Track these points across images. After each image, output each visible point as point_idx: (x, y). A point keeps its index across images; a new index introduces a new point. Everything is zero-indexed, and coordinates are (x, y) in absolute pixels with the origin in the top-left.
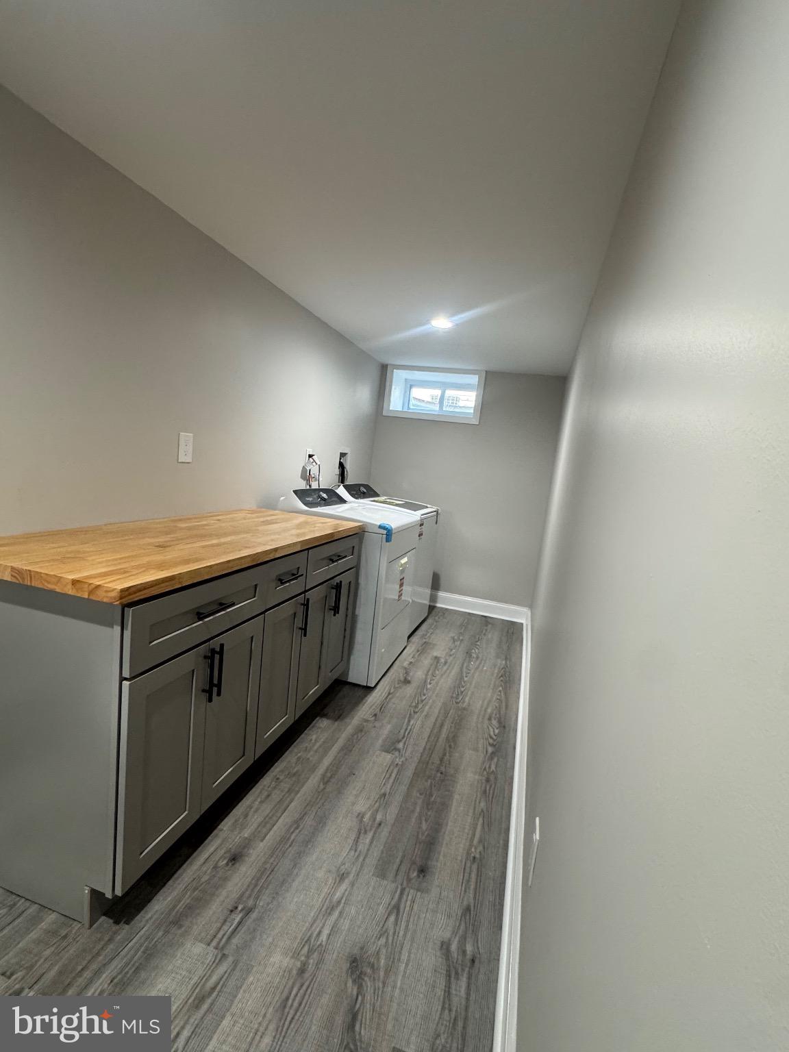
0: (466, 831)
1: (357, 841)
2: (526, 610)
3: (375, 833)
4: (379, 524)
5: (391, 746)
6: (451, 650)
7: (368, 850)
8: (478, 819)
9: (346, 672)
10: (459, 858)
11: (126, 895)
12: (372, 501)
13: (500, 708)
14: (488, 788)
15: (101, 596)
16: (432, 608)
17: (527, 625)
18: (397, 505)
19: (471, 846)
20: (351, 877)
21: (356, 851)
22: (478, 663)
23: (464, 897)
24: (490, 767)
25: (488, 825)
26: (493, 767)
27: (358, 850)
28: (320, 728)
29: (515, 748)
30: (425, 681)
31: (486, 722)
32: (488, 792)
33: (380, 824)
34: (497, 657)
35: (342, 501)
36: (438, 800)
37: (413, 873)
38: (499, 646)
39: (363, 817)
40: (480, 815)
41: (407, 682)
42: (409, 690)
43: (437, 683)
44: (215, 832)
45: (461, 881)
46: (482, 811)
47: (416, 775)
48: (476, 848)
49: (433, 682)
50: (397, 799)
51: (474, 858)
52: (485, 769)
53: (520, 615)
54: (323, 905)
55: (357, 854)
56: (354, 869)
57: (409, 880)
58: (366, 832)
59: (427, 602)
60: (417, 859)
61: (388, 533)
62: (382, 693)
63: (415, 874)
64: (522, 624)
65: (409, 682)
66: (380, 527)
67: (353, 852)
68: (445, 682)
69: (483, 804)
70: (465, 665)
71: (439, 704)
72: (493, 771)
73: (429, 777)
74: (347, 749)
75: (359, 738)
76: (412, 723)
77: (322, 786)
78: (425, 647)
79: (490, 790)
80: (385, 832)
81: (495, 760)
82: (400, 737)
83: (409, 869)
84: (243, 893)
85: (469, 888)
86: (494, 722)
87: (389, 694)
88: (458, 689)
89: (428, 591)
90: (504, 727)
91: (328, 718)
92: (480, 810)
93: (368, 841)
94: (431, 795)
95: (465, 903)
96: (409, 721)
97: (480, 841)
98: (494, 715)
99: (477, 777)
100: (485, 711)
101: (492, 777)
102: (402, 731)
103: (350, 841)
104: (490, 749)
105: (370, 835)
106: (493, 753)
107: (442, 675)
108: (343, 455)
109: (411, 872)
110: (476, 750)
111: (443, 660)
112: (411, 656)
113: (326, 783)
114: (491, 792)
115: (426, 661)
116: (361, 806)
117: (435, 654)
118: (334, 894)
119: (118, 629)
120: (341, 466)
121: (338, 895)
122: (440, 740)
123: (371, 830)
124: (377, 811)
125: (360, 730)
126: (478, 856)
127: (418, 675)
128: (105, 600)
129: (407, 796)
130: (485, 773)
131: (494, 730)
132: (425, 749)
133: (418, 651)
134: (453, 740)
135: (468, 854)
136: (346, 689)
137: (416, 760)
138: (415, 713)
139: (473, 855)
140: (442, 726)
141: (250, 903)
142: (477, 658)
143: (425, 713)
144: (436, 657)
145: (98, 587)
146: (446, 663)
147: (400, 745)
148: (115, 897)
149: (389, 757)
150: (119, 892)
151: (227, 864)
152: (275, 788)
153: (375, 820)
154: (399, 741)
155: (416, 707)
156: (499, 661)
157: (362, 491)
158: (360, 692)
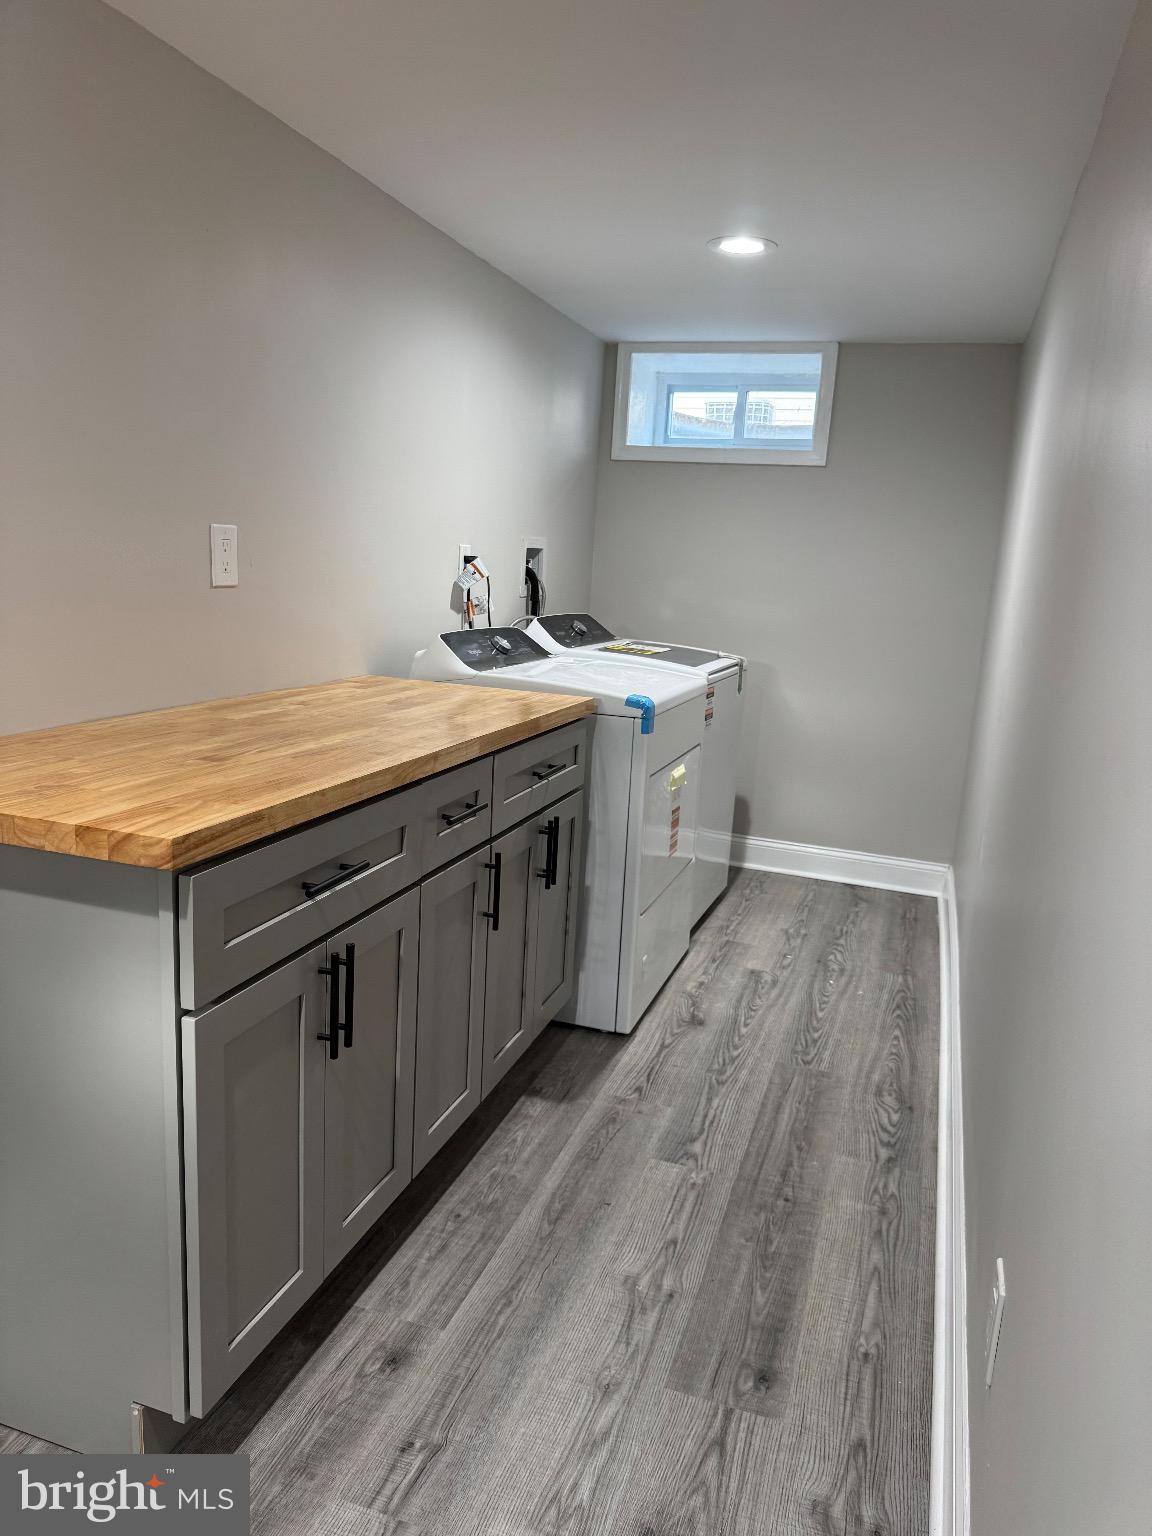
0: (846, 1305)
1: (628, 1326)
2: (943, 870)
3: (662, 1312)
4: (625, 697)
5: (678, 1149)
6: (785, 956)
7: (652, 1343)
8: (869, 1284)
9: (572, 1004)
10: (836, 1355)
11: (208, 1417)
12: (600, 650)
13: (898, 1069)
14: (884, 1227)
15: (134, 855)
16: (735, 872)
17: (947, 902)
18: (655, 655)
19: (857, 1334)
20: (624, 1390)
21: (628, 1344)
22: (844, 980)
23: (850, 1424)
24: (885, 1186)
25: (890, 1291)
26: (892, 1188)
27: (634, 1343)
28: (527, 1117)
29: (935, 1149)
30: (735, 1021)
31: (871, 1098)
32: (884, 1233)
33: (671, 1296)
34: (885, 967)
35: (541, 653)
36: (785, 1250)
37: (746, 1382)
38: (887, 944)
39: (635, 1284)
40: (873, 1274)
41: (696, 1022)
42: (703, 1039)
43: (761, 1025)
44: (351, 1313)
45: (842, 1395)
46: (876, 1269)
47: (734, 1202)
48: (867, 1339)
49: (753, 1022)
50: (702, 1249)
51: (866, 1355)
52: (876, 1190)
53: (933, 880)
54: (576, 1439)
55: (631, 1349)
56: (629, 1375)
57: (738, 1395)
58: (644, 1310)
59: (724, 860)
60: (752, 1358)
61: (647, 715)
62: (648, 1046)
63: (750, 1384)
64: (935, 899)
65: (701, 1023)
66: (630, 703)
67: (623, 1346)
68: (777, 1020)
69: (876, 1257)
70: (816, 986)
71: (769, 1066)
72: (893, 1195)
73: (761, 1207)
74: (589, 1157)
75: (610, 1136)
76: (715, 1103)
77: (547, 1227)
78: (725, 954)
79: (888, 1230)
80: (682, 1311)
81: (897, 1172)
82: (696, 1131)
83: (738, 1376)
84: (420, 1422)
85: (860, 1409)
86: (889, 1100)
87: (663, 1047)
88: (807, 1034)
89: (727, 837)
90: (911, 1108)
91: (545, 1097)
92: (871, 1267)
93: (650, 1326)
94: (768, 1240)
95: (854, 1435)
96: (709, 1100)
97: (876, 1324)
98: (886, 1086)
99: (860, 1206)
100: (868, 1077)
101: (891, 1206)
102: (698, 1119)
103: (616, 1328)
104: (884, 1153)
105: (652, 1317)
106: (890, 1160)
107: (770, 1007)
108: (532, 553)
109: (742, 1380)
110: (855, 1154)
111: (768, 978)
112: (701, 970)
113: (554, 1222)
114: (892, 1233)
115: (734, 981)
116: (629, 1261)
117: (751, 965)
118: (594, 1421)
119: (168, 917)
120: (531, 577)
121: (602, 1422)
122: (779, 1137)
123: (654, 1306)
124: (663, 1272)
125: (610, 1119)
126: (873, 1351)
127: (719, 1008)
128: (143, 862)
129: (722, 1240)
130: (877, 1197)
131: (889, 1116)
132: (747, 1154)
133: (714, 961)
134: (804, 1136)
135: (853, 1348)
136: (573, 1041)
137: (732, 1172)
138: (721, 1083)
139: (862, 1350)
140: (778, 1109)
141: (437, 1436)
142: (842, 971)
143: (740, 1084)
144: (753, 972)
145: (129, 837)
146: (774, 983)
147: (697, 1147)
148: (192, 1420)
149: (675, 1171)
150: (197, 1412)
151: (382, 1370)
152: (453, 1233)
153: (659, 1287)
154: (693, 1140)
155: (721, 1072)
156: (889, 977)
157: (577, 630)
158: (602, 1045)
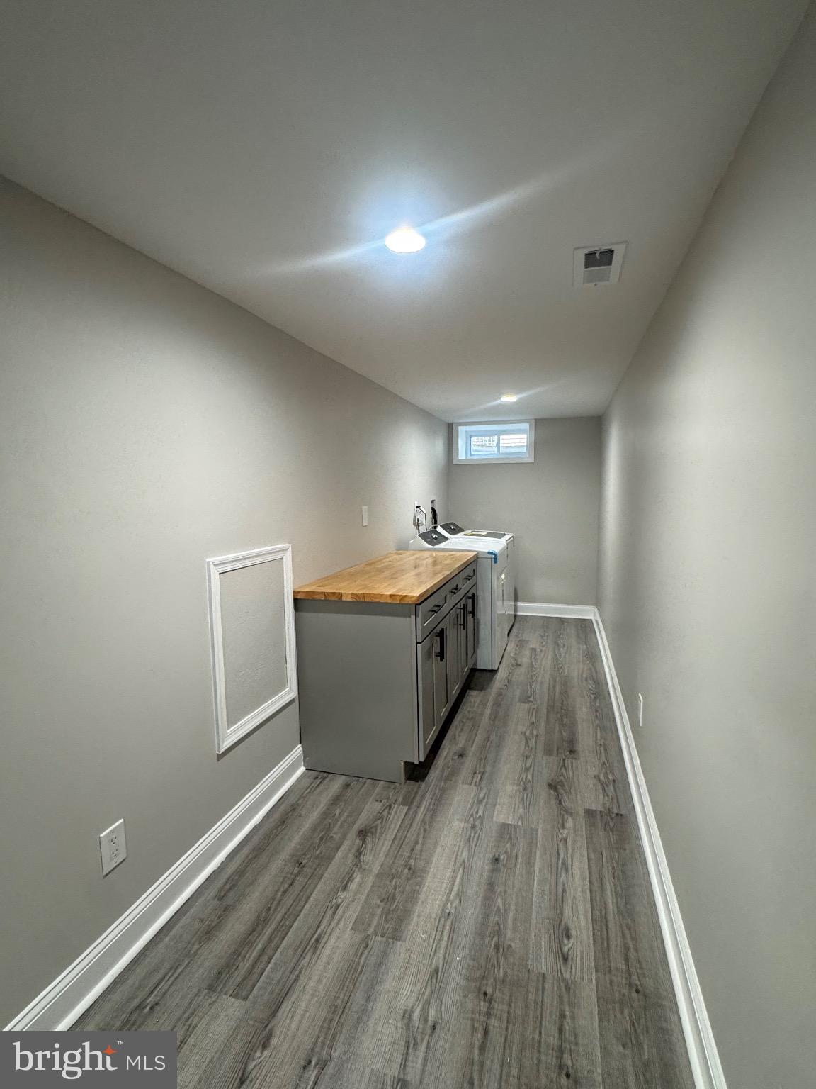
0: (591, 734)
1: (527, 743)
2: (593, 609)
3: (536, 739)
4: (487, 551)
5: (525, 699)
6: (542, 643)
7: (536, 746)
8: (597, 728)
9: (475, 664)
10: (591, 745)
13: (590, 673)
14: (598, 715)
15: (407, 601)
16: (515, 616)
17: (597, 621)
20: (532, 757)
22: (565, 649)
23: (600, 760)
24: (595, 704)
25: (603, 729)
27: (530, 747)
28: (472, 696)
29: (609, 694)
30: (532, 663)
31: (584, 682)
33: (537, 735)
34: (579, 643)
35: (446, 539)
36: (568, 722)
37: (567, 753)
38: (578, 636)
39: (525, 733)
41: (518, 665)
42: (522, 670)
43: (541, 664)
44: (442, 746)
45: (596, 754)
46: (598, 725)
47: (548, 712)
48: (600, 741)
49: (538, 664)
50: (542, 725)
53: (589, 613)
54: (522, 768)
56: (532, 754)
57: (566, 756)
58: (530, 740)
59: (512, 613)
60: (567, 748)
61: (495, 557)
62: (504, 673)
64: (591, 620)
65: (520, 665)
66: (489, 553)
67: (527, 748)
68: (547, 662)
69: (597, 722)
70: (557, 651)
71: (547, 676)
72: (599, 706)
73: (557, 713)
74: (497, 704)
75: (502, 698)
76: (533, 687)
77: (492, 722)
78: (521, 644)
80: (542, 738)
81: (598, 701)
82: (530, 694)
83: (564, 752)
84: (476, 768)
85: (602, 756)
86: (591, 682)
87: (509, 673)
88: (557, 666)
89: (513, 603)
90: (598, 684)
91: (475, 690)
92: (596, 724)
93: (533, 742)
94: (562, 721)
95: (602, 761)
96: (531, 686)
97: (601, 738)
98: (588, 678)
99: (589, 709)
100: (582, 676)
102: (529, 692)
104: (592, 696)
105: (534, 740)
106: (595, 698)
107: (542, 659)
108: (433, 501)
110: (583, 697)
111: (538, 650)
112: (514, 650)
113: (494, 720)
115: (527, 652)
116: (521, 728)
117: (531, 646)
118: (525, 765)
119: (413, 617)
120: (433, 510)
121: (528, 763)
122: (557, 694)
123: (533, 738)
124: (532, 730)
125: (499, 694)
126: (602, 743)
127: (525, 660)
128: (410, 602)
129: (548, 722)
130: (593, 707)
131: (591, 686)
132: (548, 699)
133: (517, 646)
134: (565, 693)
135: (596, 742)
136: (477, 674)
137: (545, 705)
138: (532, 682)
139: (599, 744)
140: (554, 687)
141: (482, 770)
142: (564, 645)
143: (539, 681)
144: (533, 649)
145: (406, 596)
146: (541, 651)
147: (531, 699)
148: (420, 762)
149: (527, 706)
150: (422, 759)
151: (458, 757)
153: (533, 733)
154: (530, 697)
155: (533, 678)
156: (581, 646)
157: (454, 529)
158: (488, 674)
